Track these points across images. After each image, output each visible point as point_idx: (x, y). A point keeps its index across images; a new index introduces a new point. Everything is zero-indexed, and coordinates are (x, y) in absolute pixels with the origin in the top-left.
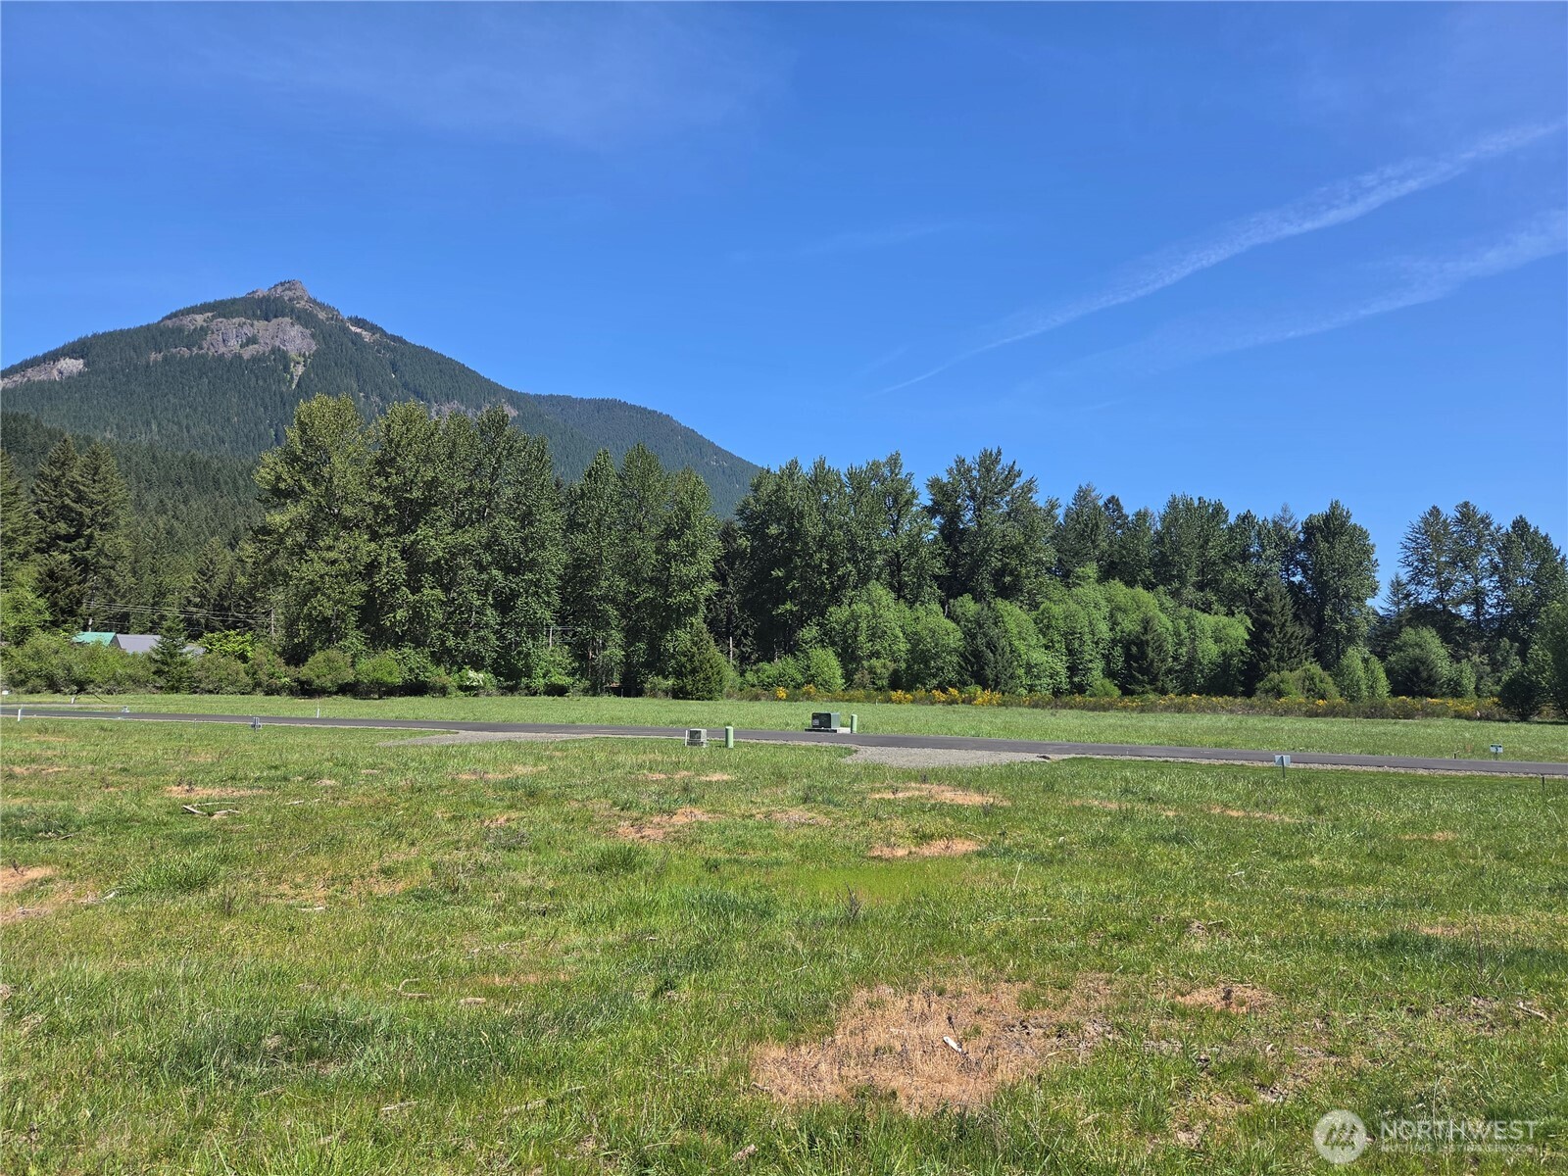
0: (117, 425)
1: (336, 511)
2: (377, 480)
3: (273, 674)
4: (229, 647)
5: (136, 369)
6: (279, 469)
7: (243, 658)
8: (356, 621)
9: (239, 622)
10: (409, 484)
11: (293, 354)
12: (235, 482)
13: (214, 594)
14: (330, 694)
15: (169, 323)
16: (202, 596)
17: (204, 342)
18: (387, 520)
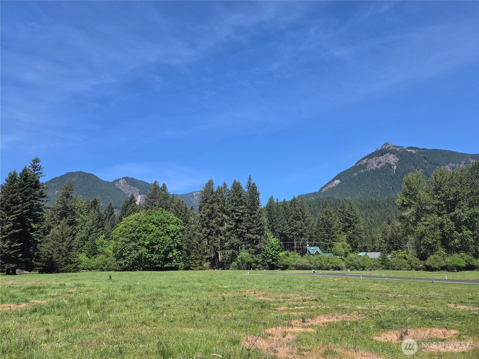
0: (350, 194)
1: (424, 208)
2: (436, 196)
3: (416, 263)
4: (400, 255)
5: (352, 179)
6: (403, 198)
7: (405, 258)
8: (441, 244)
9: (398, 247)
10: (447, 196)
11: (392, 163)
12: (384, 204)
13: (388, 239)
14: (439, 270)
15: (357, 164)
16: (385, 240)
17: (367, 167)
18: (443, 209)
